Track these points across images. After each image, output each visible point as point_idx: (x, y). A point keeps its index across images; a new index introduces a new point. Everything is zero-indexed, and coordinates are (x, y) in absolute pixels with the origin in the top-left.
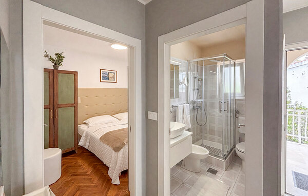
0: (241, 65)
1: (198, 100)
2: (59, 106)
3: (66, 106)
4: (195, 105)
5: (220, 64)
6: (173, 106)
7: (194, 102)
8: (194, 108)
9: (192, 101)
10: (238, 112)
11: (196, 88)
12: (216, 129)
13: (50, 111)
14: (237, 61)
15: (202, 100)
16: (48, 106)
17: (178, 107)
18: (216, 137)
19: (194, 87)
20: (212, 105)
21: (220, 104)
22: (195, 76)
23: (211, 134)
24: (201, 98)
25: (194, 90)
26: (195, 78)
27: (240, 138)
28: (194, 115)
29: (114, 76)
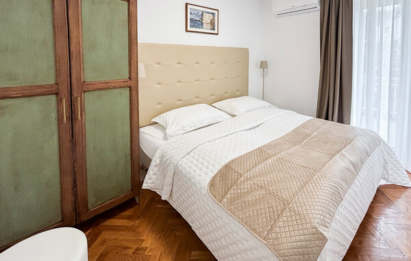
2: (86, 88)
3: (106, 87)
13: (59, 102)
16: (51, 86)
29: (213, 19)
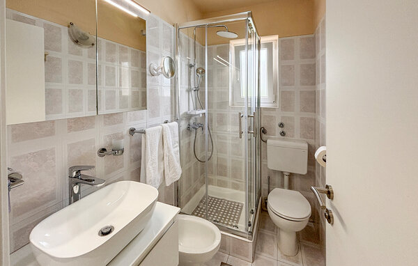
0: (269, 46)
1: (197, 112)
4: (192, 122)
5: (233, 44)
6: (132, 131)
7: (189, 117)
8: (188, 128)
9: (186, 113)
10: (264, 131)
11: (193, 86)
12: (229, 164)
14: (264, 40)
15: (204, 111)
17: (144, 133)
18: (229, 180)
19: (189, 84)
20: (222, 120)
21: (240, 120)
22: (192, 63)
23: (221, 175)
24: (203, 108)
25: (189, 91)
26: (191, 66)
27: (269, 178)
28: (189, 143)
